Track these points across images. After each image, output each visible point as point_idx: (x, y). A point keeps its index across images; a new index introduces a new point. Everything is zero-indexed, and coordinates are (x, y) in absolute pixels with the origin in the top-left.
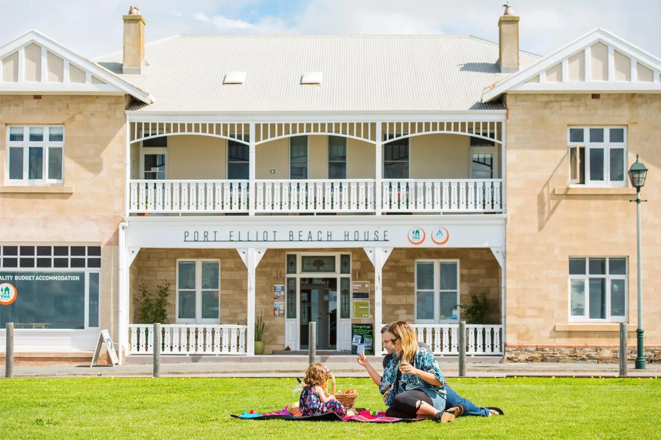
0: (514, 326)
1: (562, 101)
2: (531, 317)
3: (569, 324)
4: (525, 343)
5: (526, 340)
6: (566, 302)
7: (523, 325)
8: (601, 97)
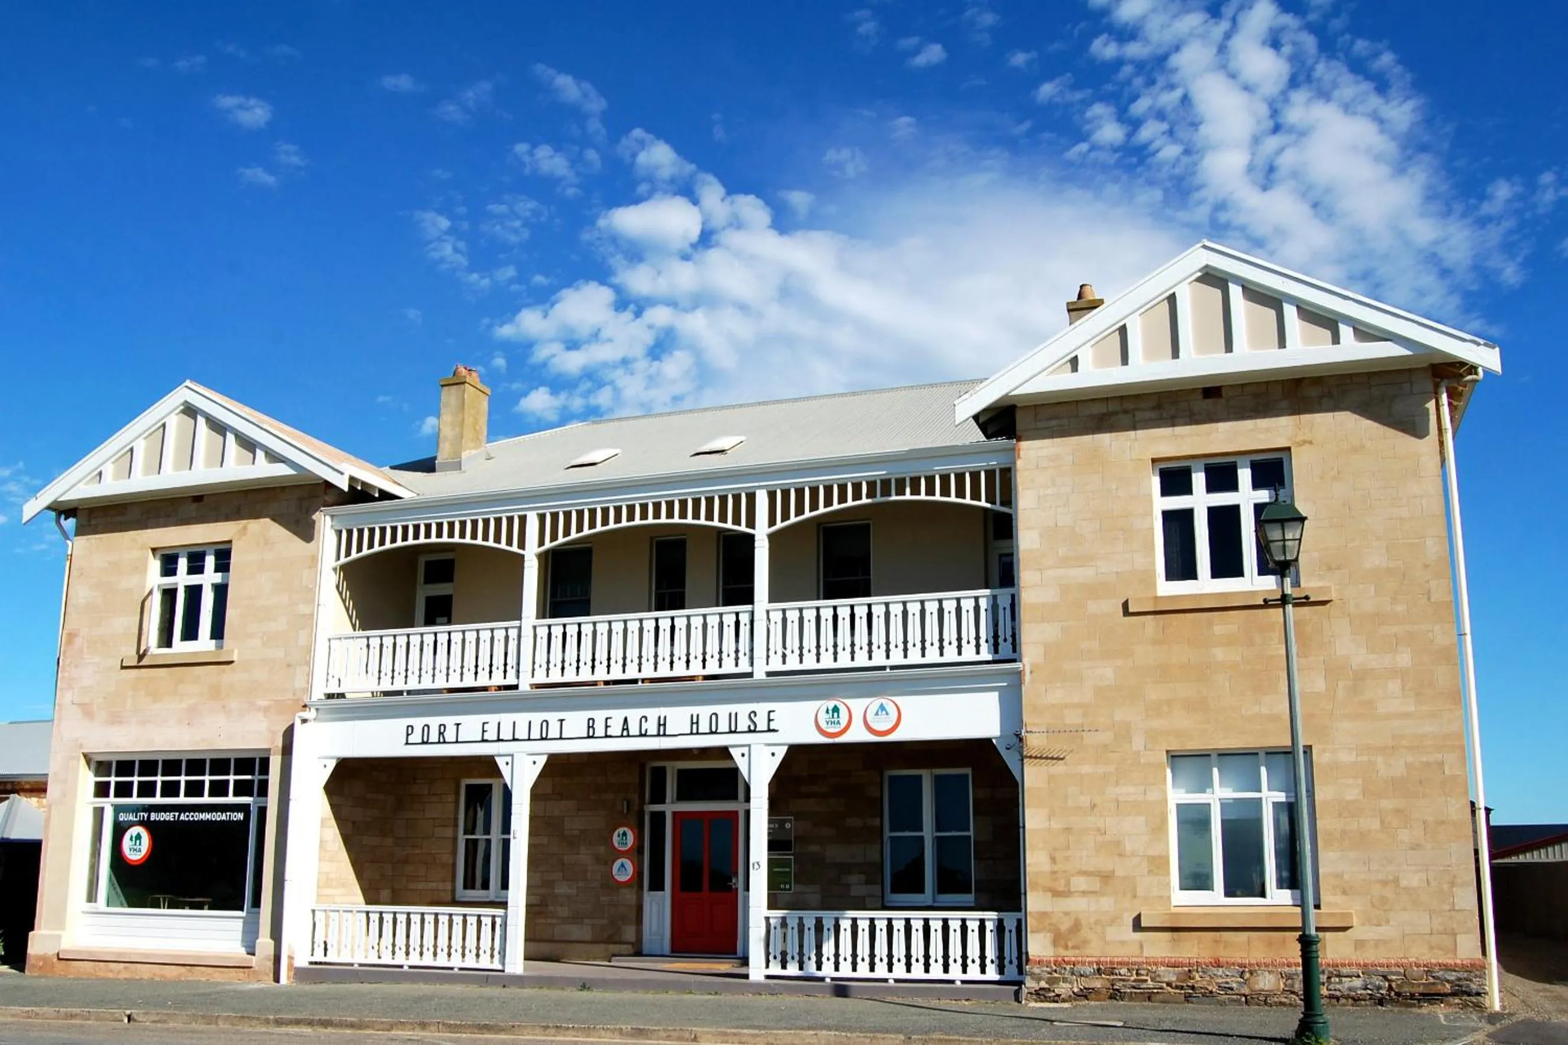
0: (1044, 915)
1: (1138, 409)
2: (1084, 893)
3: (1174, 910)
4: (1070, 955)
5: (1073, 947)
6: (1165, 861)
7: (1067, 914)
8: (1224, 392)
